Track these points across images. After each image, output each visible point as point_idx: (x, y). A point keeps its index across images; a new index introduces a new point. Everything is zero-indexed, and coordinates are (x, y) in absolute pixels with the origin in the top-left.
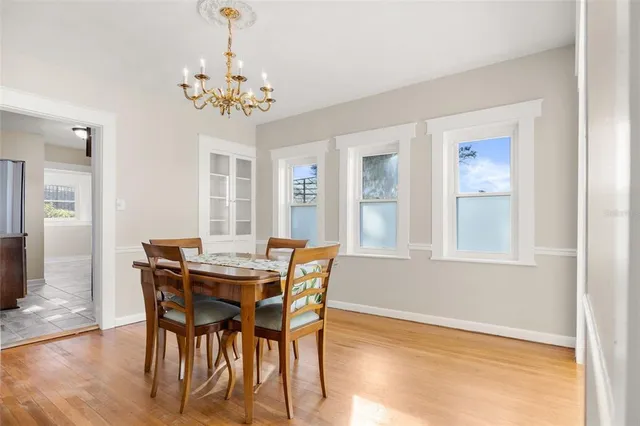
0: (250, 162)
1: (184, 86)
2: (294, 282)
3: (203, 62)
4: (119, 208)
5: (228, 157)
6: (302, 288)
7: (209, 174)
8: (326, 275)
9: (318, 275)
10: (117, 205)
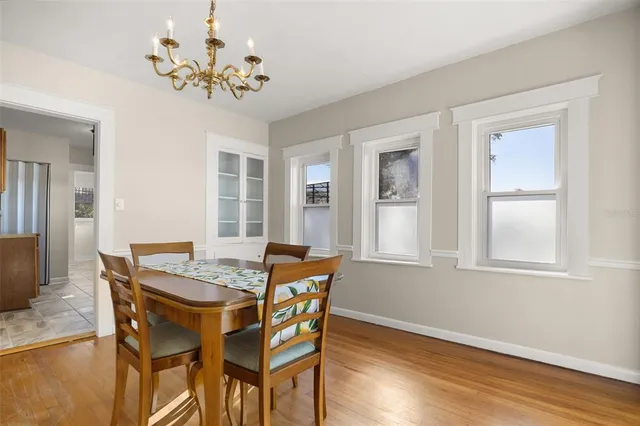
0: (262, 162)
1: (153, 58)
2: (275, 308)
3: (170, 24)
4: (117, 208)
5: (238, 156)
6: (289, 313)
7: (218, 173)
8: (325, 294)
9: (314, 296)
10: (115, 205)
